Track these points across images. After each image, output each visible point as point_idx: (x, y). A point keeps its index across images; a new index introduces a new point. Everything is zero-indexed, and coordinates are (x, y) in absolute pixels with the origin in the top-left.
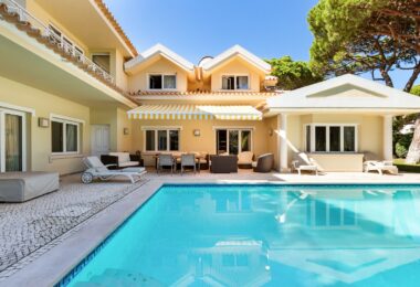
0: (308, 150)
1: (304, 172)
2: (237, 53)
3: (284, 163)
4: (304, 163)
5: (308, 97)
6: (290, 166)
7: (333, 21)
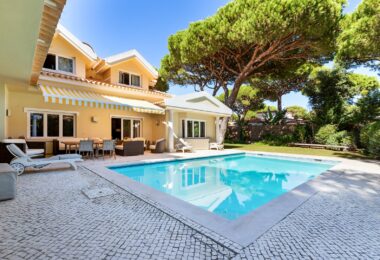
0: (183, 137)
1: (186, 151)
2: (134, 56)
3: (171, 146)
4: (183, 145)
5: (188, 101)
6: (175, 148)
7: (187, 51)
